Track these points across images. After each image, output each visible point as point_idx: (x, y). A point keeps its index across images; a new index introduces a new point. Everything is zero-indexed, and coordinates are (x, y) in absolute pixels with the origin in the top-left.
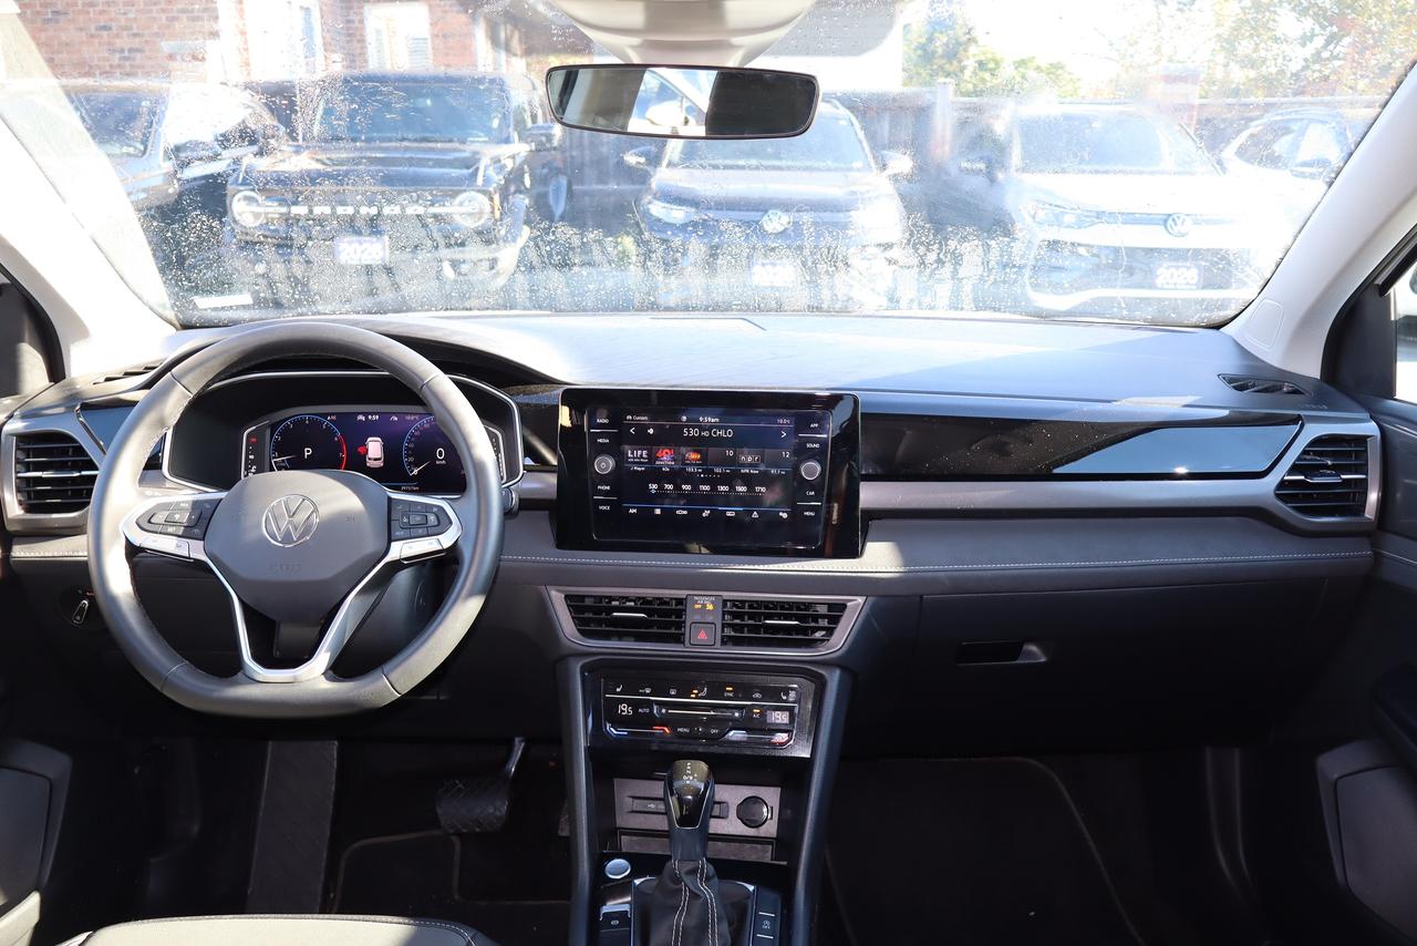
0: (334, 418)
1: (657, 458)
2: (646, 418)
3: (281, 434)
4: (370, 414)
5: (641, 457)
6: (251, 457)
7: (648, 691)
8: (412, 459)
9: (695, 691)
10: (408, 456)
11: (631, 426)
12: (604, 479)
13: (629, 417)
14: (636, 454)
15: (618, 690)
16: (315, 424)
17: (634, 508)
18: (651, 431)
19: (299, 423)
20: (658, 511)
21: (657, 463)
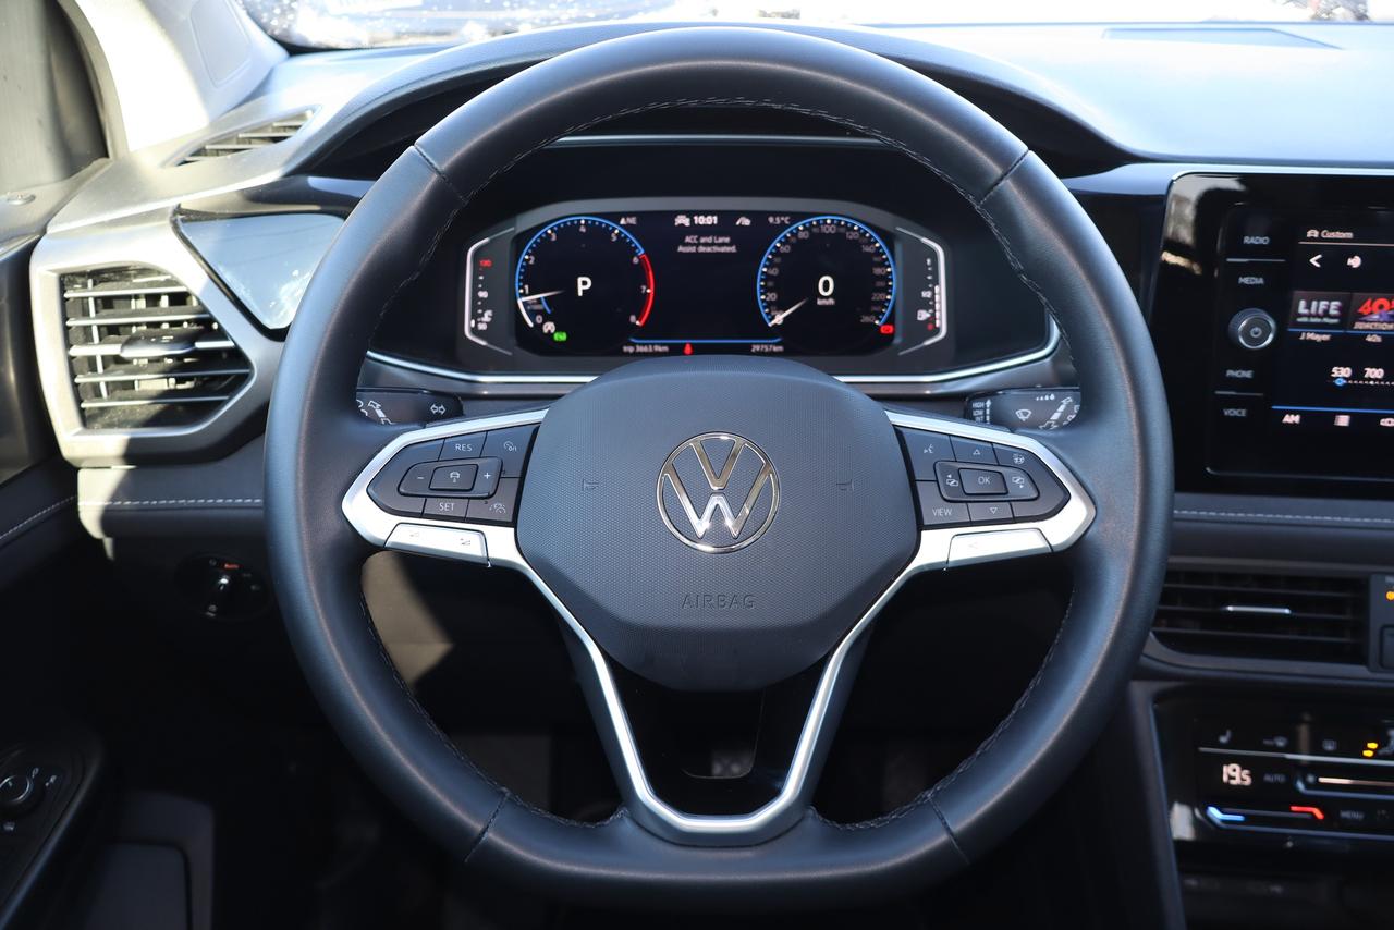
0: (632, 221)
1: (1360, 317)
2: (1349, 235)
3: (534, 252)
4: (699, 213)
5: (1326, 313)
6: (483, 294)
7: (1281, 743)
8: (772, 296)
9: (1373, 745)
10: (766, 290)
11: (1313, 251)
12: (1243, 358)
13: (1312, 233)
14: (1316, 310)
15: (1223, 739)
16: (598, 233)
17: (1294, 413)
18: (1355, 262)
19: (568, 231)
20: (1343, 421)
21: (1359, 325)
